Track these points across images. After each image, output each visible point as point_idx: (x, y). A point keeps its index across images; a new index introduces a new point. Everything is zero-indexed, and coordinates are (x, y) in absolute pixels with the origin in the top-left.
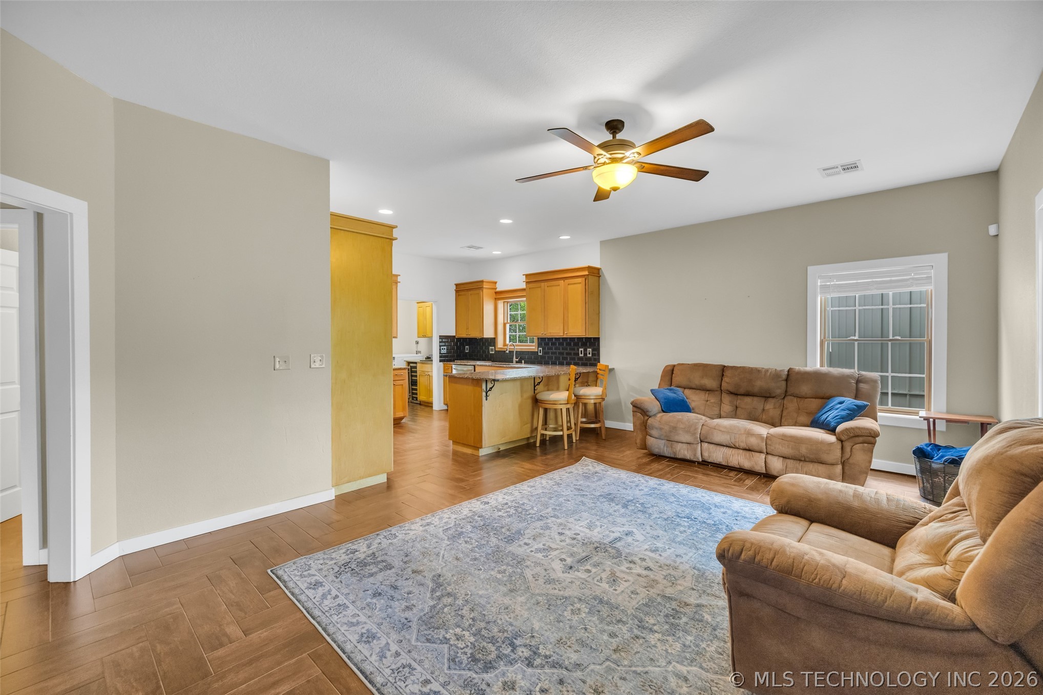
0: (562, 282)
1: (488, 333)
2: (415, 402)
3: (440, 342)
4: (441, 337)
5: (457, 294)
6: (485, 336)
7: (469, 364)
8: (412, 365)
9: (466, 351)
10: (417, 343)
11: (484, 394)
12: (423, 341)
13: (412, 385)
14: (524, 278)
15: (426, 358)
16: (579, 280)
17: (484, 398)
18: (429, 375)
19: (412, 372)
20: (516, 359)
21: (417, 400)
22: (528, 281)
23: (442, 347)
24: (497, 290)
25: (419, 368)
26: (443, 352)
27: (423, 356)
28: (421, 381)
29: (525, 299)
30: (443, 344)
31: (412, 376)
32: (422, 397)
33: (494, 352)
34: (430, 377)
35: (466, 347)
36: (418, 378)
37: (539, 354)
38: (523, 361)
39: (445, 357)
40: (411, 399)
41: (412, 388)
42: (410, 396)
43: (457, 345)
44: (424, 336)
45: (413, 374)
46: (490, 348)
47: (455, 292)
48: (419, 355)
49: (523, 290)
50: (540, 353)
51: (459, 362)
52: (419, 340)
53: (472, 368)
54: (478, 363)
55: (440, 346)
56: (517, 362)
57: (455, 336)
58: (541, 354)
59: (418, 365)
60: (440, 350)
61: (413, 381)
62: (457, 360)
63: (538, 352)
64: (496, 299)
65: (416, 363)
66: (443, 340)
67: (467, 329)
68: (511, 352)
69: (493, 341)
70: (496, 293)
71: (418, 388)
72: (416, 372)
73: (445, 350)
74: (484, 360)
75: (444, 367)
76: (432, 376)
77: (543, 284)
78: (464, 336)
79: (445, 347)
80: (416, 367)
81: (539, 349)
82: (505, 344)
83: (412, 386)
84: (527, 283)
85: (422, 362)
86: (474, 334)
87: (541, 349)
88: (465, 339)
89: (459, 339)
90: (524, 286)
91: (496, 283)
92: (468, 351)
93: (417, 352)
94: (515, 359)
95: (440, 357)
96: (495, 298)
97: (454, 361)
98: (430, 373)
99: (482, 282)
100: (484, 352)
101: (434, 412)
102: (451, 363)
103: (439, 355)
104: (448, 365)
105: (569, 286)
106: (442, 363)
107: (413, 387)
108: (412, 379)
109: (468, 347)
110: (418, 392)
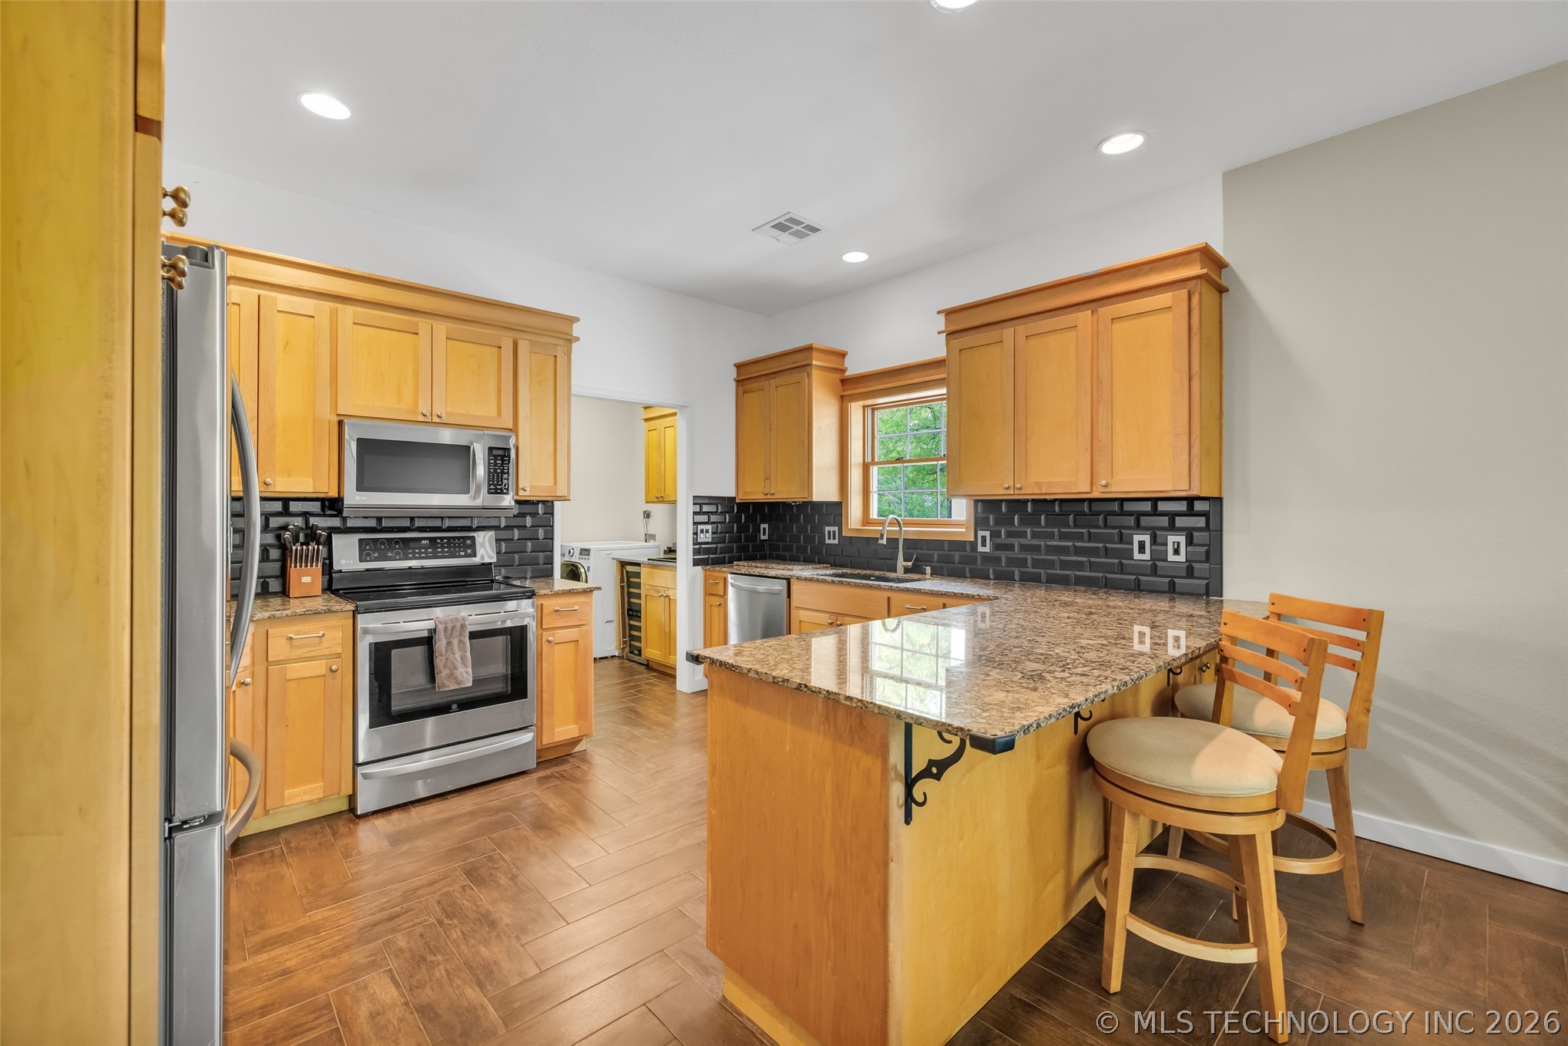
0: (1084, 317)
1: (824, 490)
2: (636, 658)
3: (695, 513)
4: (699, 501)
5: (741, 388)
6: (816, 498)
7: (772, 573)
8: (629, 568)
9: (763, 537)
10: (647, 515)
11: (897, 790)
12: (659, 511)
13: (631, 617)
14: (941, 322)
15: (665, 552)
16: (1164, 299)
17: (898, 814)
18: (668, 596)
19: (630, 585)
20: (905, 560)
21: (640, 655)
22: (953, 328)
23: (700, 527)
24: (847, 374)
25: (646, 577)
26: (702, 538)
27: (659, 547)
28: (651, 609)
29: (944, 391)
30: (704, 518)
31: (630, 595)
32: (651, 652)
33: (836, 542)
34: (670, 601)
35: (763, 526)
36: (642, 602)
37: (980, 549)
38: (928, 570)
39: (707, 551)
40: (627, 649)
41: (630, 625)
42: (624, 643)
43: (738, 521)
44: (660, 500)
45: (632, 590)
46: (827, 529)
47: (734, 384)
48: (651, 543)
49: (939, 363)
50: (984, 545)
51: (744, 566)
52: (650, 507)
53: (780, 586)
54: (798, 571)
55: (695, 524)
56: (907, 570)
57: (735, 498)
58: (987, 549)
59: (644, 571)
60: (695, 534)
61: (634, 608)
62: (740, 560)
63: (974, 545)
64: (843, 400)
65: (638, 565)
66: (705, 508)
67: (766, 479)
68: (893, 542)
69: (835, 511)
70: (843, 381)
71: (642, 624)
72: (638, 586)
73: (709, 535)
74: (808, 561)
75: (706, 579)
76: (676, 600)
77: (1008, 332)
78: (758, 496)
79: (709, 527)
80: (638, 575)
81: (981, 533)
82: (866, 520)
83: (630, 619)
84: (951, 334)
85: (654, 563)
86: (784, 492)
87: (987, 534)
88: (759, 506)
89: (744, 506)
90: (937, 348)
91: (843, 355)
92: (766, 537)
93: (648, 537)
94: (901, 563)
95: (696, 552)
96: (842, 397)
97: (731, 562)
98: (670, 593)
99: (809, 349)
100: (809, 539)
101: (678, 696)
102: (724, 569)
103: (691, 547)
104: (715, 574)
105: (1117, 326)
106: (699, 568)
107: (632, 622)
108: (629, 603)
109: (766, 526)
110: (642, 635)
